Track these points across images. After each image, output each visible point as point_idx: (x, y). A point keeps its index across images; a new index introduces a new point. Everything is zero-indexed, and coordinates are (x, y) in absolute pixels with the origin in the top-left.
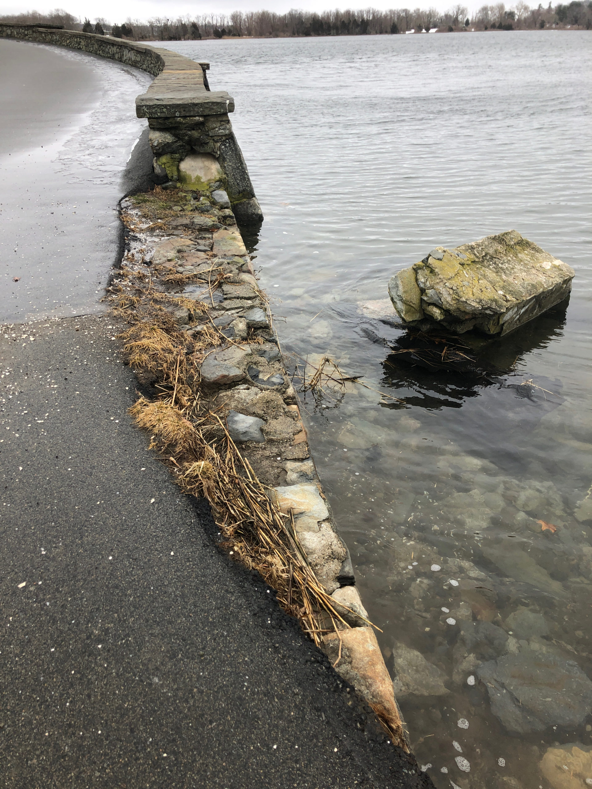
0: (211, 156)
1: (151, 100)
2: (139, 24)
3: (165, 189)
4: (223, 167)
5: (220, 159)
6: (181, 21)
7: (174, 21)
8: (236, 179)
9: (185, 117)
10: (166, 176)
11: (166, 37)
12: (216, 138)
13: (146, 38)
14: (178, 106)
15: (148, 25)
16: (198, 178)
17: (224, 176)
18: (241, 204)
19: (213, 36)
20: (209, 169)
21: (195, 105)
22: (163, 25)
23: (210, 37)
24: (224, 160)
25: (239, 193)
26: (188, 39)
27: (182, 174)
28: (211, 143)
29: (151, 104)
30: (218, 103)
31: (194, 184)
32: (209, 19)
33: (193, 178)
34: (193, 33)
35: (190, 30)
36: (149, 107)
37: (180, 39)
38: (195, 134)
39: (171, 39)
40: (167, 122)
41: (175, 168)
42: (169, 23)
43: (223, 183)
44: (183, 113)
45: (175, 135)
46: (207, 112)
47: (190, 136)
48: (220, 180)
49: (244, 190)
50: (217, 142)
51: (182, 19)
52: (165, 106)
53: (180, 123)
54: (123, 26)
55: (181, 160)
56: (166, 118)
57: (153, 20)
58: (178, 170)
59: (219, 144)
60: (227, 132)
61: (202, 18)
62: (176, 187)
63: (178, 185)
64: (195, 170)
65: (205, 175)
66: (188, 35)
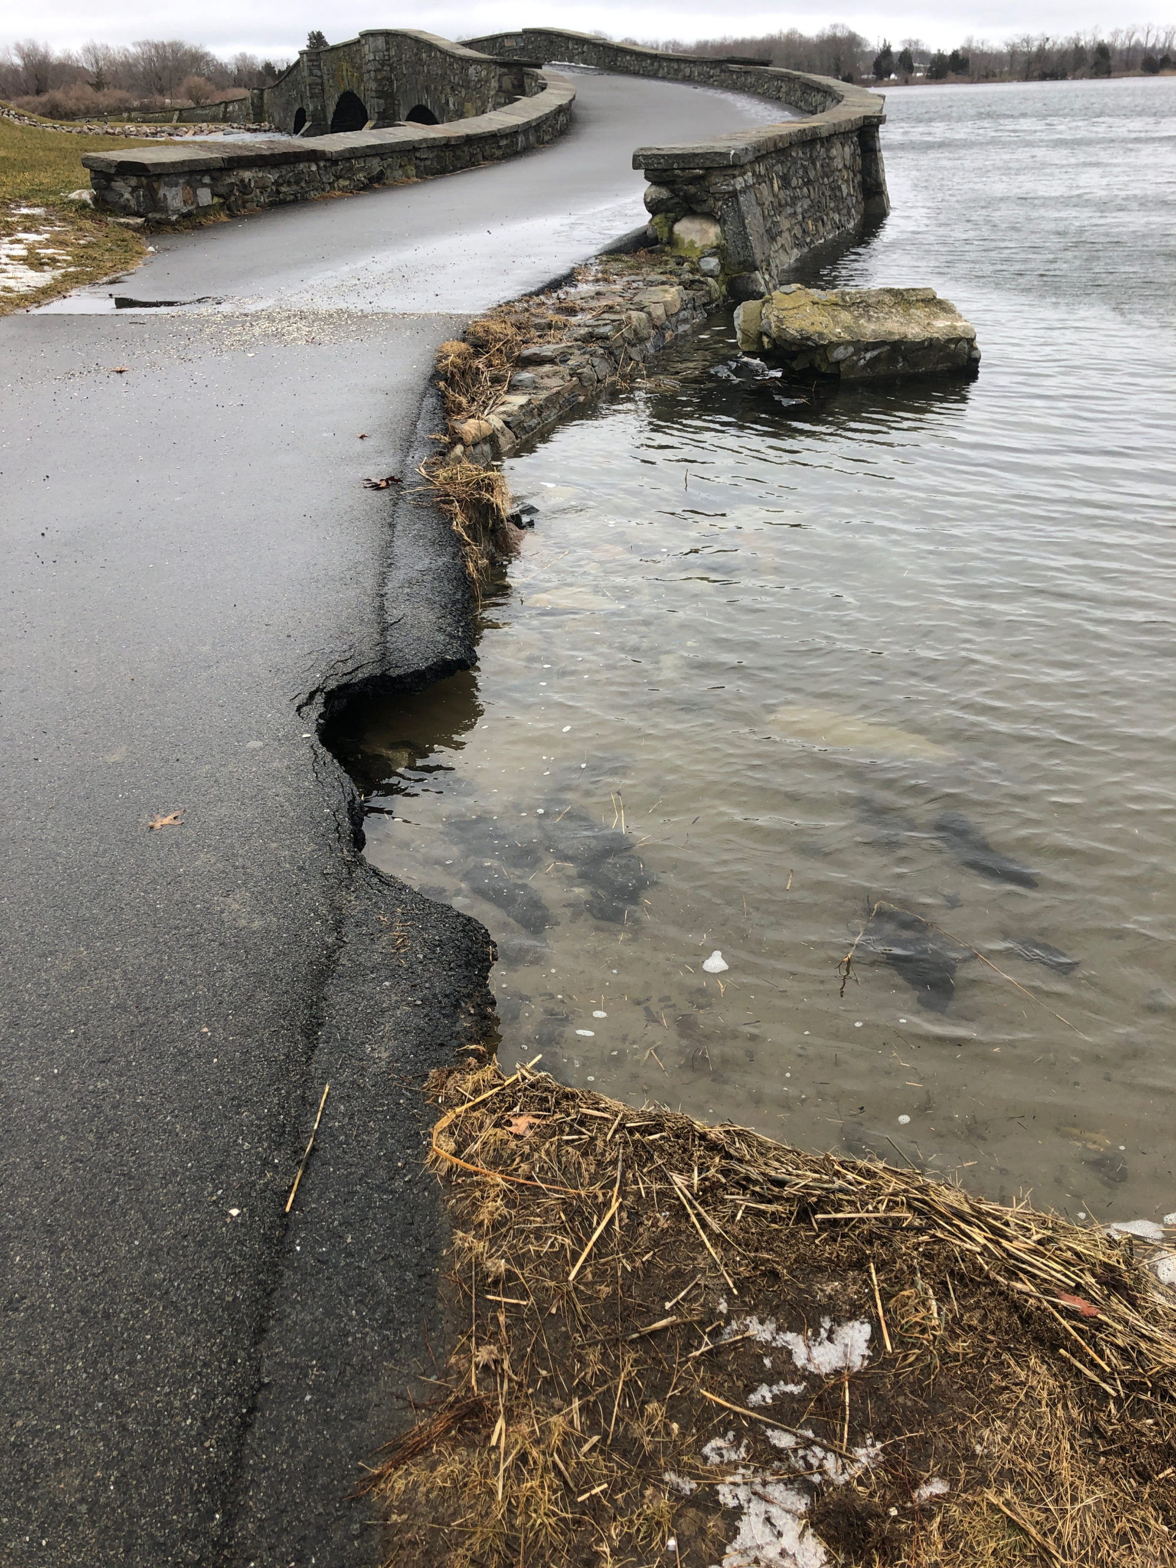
0: (710, 216)
1: (650, 149)
2: (985, 49)
3: (651, 252)
4: (723, 231)
5: (720, 221)
6: (1079, 39)
7: (1059, 42)
8: (737, 246)
9: (683, 169)
10: (656, 238)
11: (1036, 74)
12: (717, 196)
13: (994, 75)
14: (677, 156)
15: (1005, 50)
16: (692, 243)
17: (724, 242)
18: (740, 277)
19: (1139, 69)
20: (707, 232)
21: (696, 155)
22: (1034, 49)
23: (1131, 72)
24: (725, 222)
25: (740, 263)
26: (1081, 77)
27: (675, 237)
28: (711, 201)
29: (649, 153)
30: (721, 154)
31: (686, 249)
32: (1140, 37)
33: (686, 241)
34: (1096, 64)
35: (1091, 60)
36: (646, 157)
37: (1063, 77)
38: (692, 189)
39: (1044, 77)
40: (664, 175)
41: (666, 229)
42: (1047, 47)
43: (718, 251)
44: (682, 165)
45: (672, 191)
46: (708, 164)
47: (685, 192)
48: (717, 247)
49: (745, 261)
50: (719, 200)
51: (1082, 37)
52: (663, 156)
53: (678, 176)
54: (955, 54)
55: (676, 220)
56: (665, 170)
57: (1017, 41)
58: (671, 231)
59: (720, 203)
60: (731, 188)
61: (1124, 34)
62: (663, 251)
63: (667, 249)
64: (690, 233)
65: (701, 240)
66: (1083, 69)
